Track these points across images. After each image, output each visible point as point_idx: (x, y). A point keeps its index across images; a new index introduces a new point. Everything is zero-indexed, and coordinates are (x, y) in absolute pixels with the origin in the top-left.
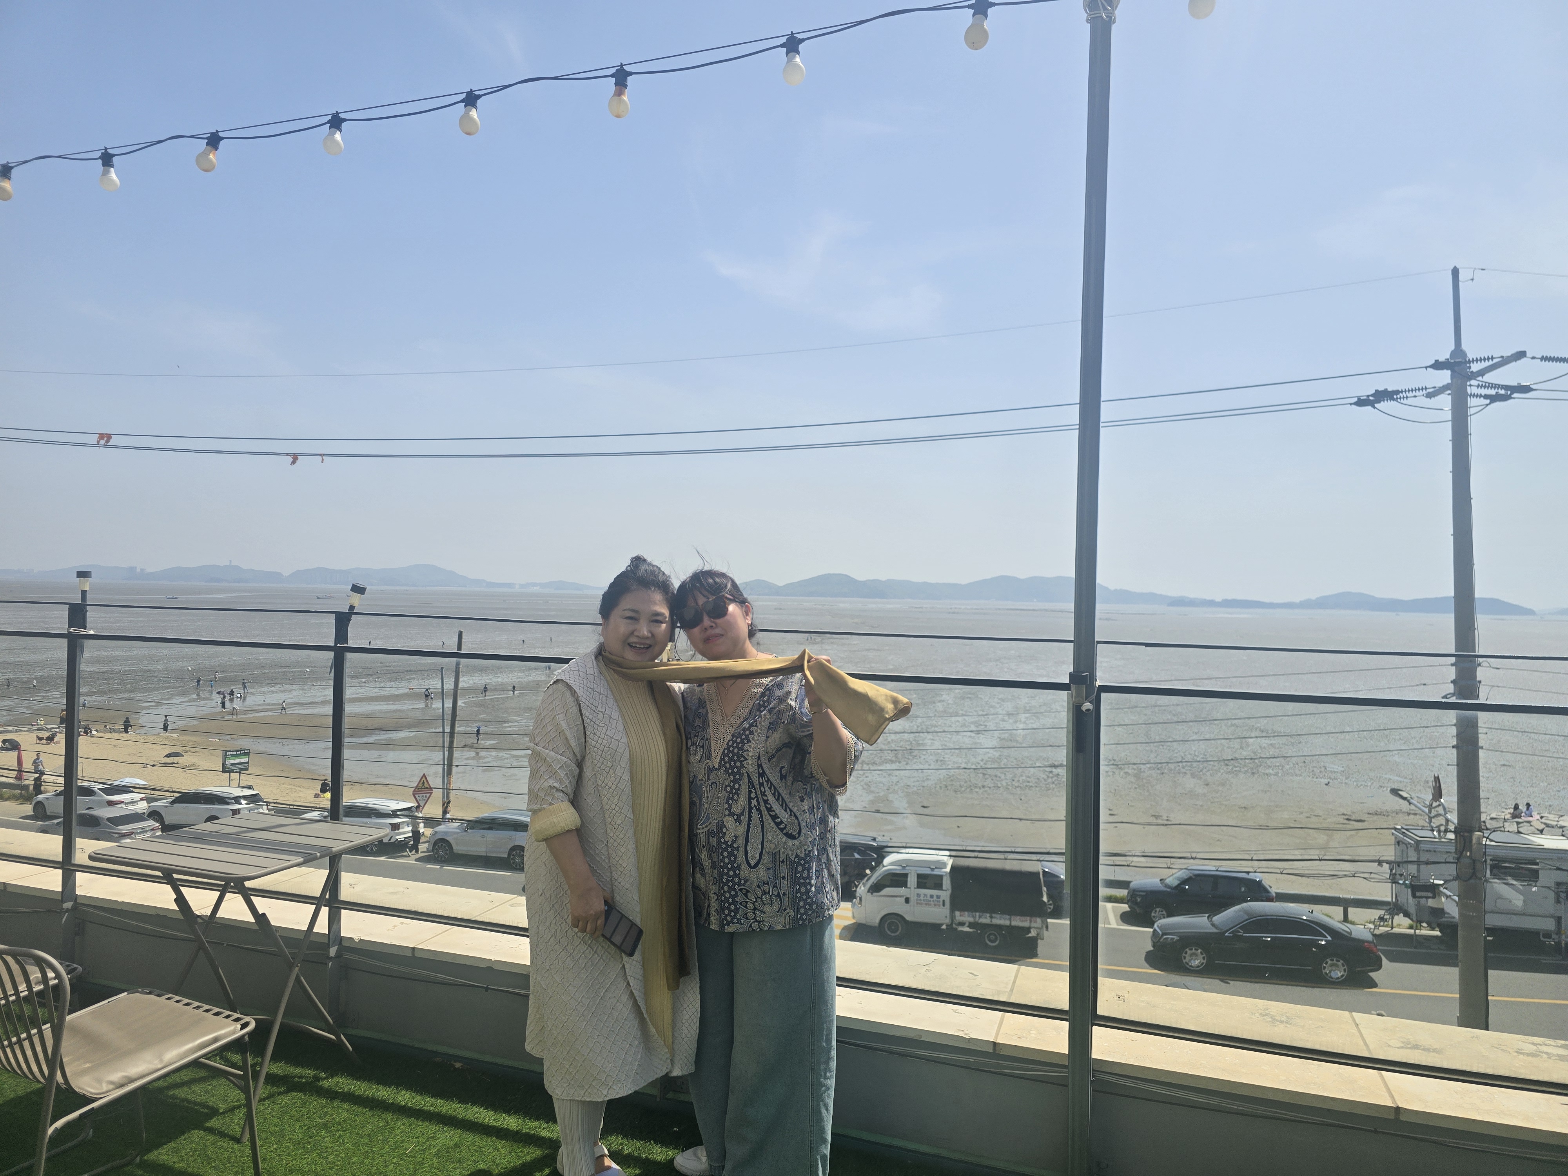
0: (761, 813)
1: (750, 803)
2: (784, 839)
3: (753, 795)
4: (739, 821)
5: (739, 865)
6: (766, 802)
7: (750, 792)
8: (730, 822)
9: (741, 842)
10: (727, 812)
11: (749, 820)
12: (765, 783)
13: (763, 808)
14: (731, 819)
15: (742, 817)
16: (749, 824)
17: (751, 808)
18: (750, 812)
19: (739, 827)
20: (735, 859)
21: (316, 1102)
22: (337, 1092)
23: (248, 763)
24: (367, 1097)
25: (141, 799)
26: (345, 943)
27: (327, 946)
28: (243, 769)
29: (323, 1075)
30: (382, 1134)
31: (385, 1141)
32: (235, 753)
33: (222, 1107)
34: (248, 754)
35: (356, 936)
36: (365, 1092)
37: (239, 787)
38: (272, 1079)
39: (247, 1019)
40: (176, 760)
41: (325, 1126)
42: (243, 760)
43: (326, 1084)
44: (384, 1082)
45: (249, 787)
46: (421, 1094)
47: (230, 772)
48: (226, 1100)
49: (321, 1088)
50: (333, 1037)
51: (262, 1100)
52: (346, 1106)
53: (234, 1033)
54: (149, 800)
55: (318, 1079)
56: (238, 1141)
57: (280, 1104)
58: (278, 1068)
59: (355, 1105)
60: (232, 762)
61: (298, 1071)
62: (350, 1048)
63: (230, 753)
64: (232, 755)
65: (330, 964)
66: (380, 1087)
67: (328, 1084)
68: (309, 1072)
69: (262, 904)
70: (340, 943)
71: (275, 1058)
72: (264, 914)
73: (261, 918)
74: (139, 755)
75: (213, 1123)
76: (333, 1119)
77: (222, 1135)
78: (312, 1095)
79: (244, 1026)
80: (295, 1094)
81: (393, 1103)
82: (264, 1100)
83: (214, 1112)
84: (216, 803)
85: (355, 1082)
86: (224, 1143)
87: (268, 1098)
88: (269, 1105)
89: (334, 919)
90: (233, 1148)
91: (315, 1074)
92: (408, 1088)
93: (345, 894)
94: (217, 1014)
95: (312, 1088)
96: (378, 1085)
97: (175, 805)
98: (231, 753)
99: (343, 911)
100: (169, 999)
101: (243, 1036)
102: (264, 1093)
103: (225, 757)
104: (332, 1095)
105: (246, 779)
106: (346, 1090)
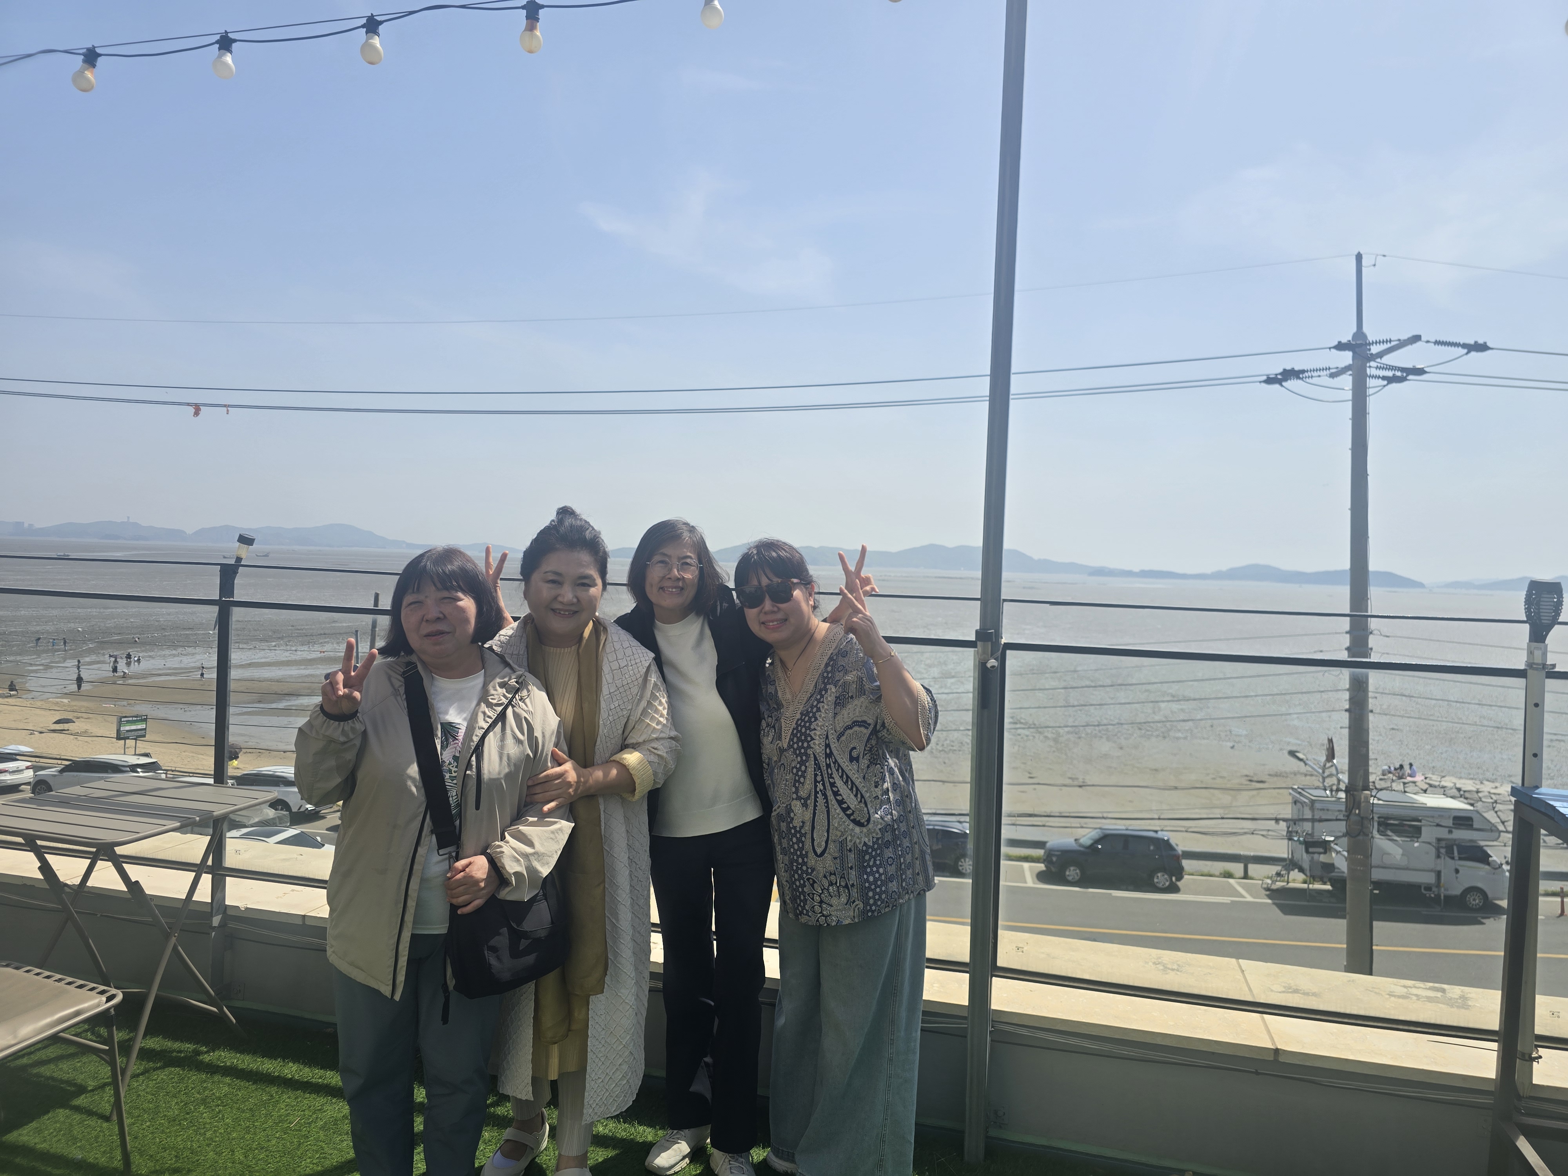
0: (826, 797)
1: (816, 786)
2: (852, 825)
3: (819, 778)
4: (805, 805)
5: (807, 852)
6: (833, 785)
7: (816, 775)
8: (797, 806)
9: (807, 828)
10: (794, 796)
11: (815, 806)
12: (832, 765)
13: (829, 793)
14: (798, 803)
15: (809, 802)
16: (815, 809)
17: (816, 793)
18: (816, 797)
19: (805, 813)
20: (803, 845)
21: (195, 1077)
22: (218, 1066)
23: (145, 729)
24: (251, 1071)
25: (27, 768)
26: (229, 912)
27: (211, 915)
28: (139, 736)
29: (204, 1049)
30: (265, 1108)
31: (269, 1115)
32: (131, 719)
33: (91, 1084)
34: (145, 720)
35: (242, 905)
36: (248, 1065)
37: (135, 754)
38: (146, 1054)
39: (113, 991)
40: (66, 726)
41: (204, 1101)
42: (139, 727)
43: (207, 1058)
44: (270, 1054)
45: (147, 755)
46: (310, 1067)
47: (125, 739)
48: (97, 1077)
49: (202, 1062)
50: (215, 1009)
51: (135, 1076)
52: (228, 1080)
53: (98, 1005)
54: (36, 768)
55: (198, 1053)
56: (107, 1119)
57: (155, 1080)
58: (154, 1043)
59: (237, 1079)
60: (128, 728)
61: (177, 1045)
62: (234, 1021)
63: (125, 719)
64: (128, 722)
65: (213, 933)
66: (266, 1060)
67: (209, 1058)
68: (189, 1047)
69: (135, 872)
70: (225, 912)
71: (148, 1033)
72: (137, 882)
73: (134, 887)
74: (26, 721)
75: (81, 1101)
76: (214, 1094)
77: (90, 1113)
78: (191, 1070)
79: (109, 999)
80: (173, 1069)
81: (278, 1076)
82: (138, 1075)
83: (82, 1090)
84: (109, 771)
85: (238, 1055)
86: (92, 1122)
87: (142, 1074)
88: (143, 1081)
89: (218, 887)
90: (101, 1127)
91: (196, 1048)
92: (295, 1060)
93: (231, 860)
94: (81, 987)
95: (192, 1063)
96: (263, 1058)
97: (65, 774)
98: (127, 719)
99: (228, 878)
100: (28, 971)
101: (108, 1009)
102: (138, 1069)
103: (120, 723)
104: (212, 1069)
105: (142, 747)
106: (228, 1064)
